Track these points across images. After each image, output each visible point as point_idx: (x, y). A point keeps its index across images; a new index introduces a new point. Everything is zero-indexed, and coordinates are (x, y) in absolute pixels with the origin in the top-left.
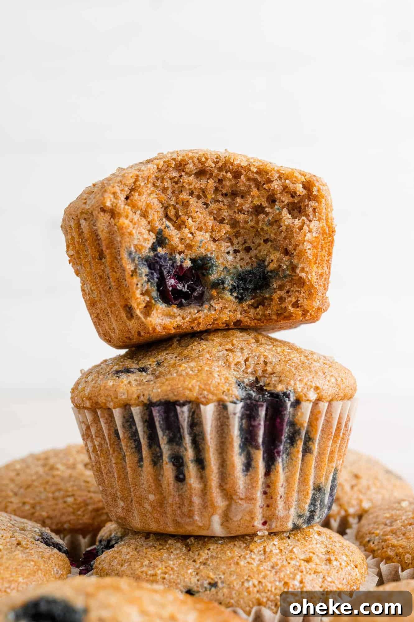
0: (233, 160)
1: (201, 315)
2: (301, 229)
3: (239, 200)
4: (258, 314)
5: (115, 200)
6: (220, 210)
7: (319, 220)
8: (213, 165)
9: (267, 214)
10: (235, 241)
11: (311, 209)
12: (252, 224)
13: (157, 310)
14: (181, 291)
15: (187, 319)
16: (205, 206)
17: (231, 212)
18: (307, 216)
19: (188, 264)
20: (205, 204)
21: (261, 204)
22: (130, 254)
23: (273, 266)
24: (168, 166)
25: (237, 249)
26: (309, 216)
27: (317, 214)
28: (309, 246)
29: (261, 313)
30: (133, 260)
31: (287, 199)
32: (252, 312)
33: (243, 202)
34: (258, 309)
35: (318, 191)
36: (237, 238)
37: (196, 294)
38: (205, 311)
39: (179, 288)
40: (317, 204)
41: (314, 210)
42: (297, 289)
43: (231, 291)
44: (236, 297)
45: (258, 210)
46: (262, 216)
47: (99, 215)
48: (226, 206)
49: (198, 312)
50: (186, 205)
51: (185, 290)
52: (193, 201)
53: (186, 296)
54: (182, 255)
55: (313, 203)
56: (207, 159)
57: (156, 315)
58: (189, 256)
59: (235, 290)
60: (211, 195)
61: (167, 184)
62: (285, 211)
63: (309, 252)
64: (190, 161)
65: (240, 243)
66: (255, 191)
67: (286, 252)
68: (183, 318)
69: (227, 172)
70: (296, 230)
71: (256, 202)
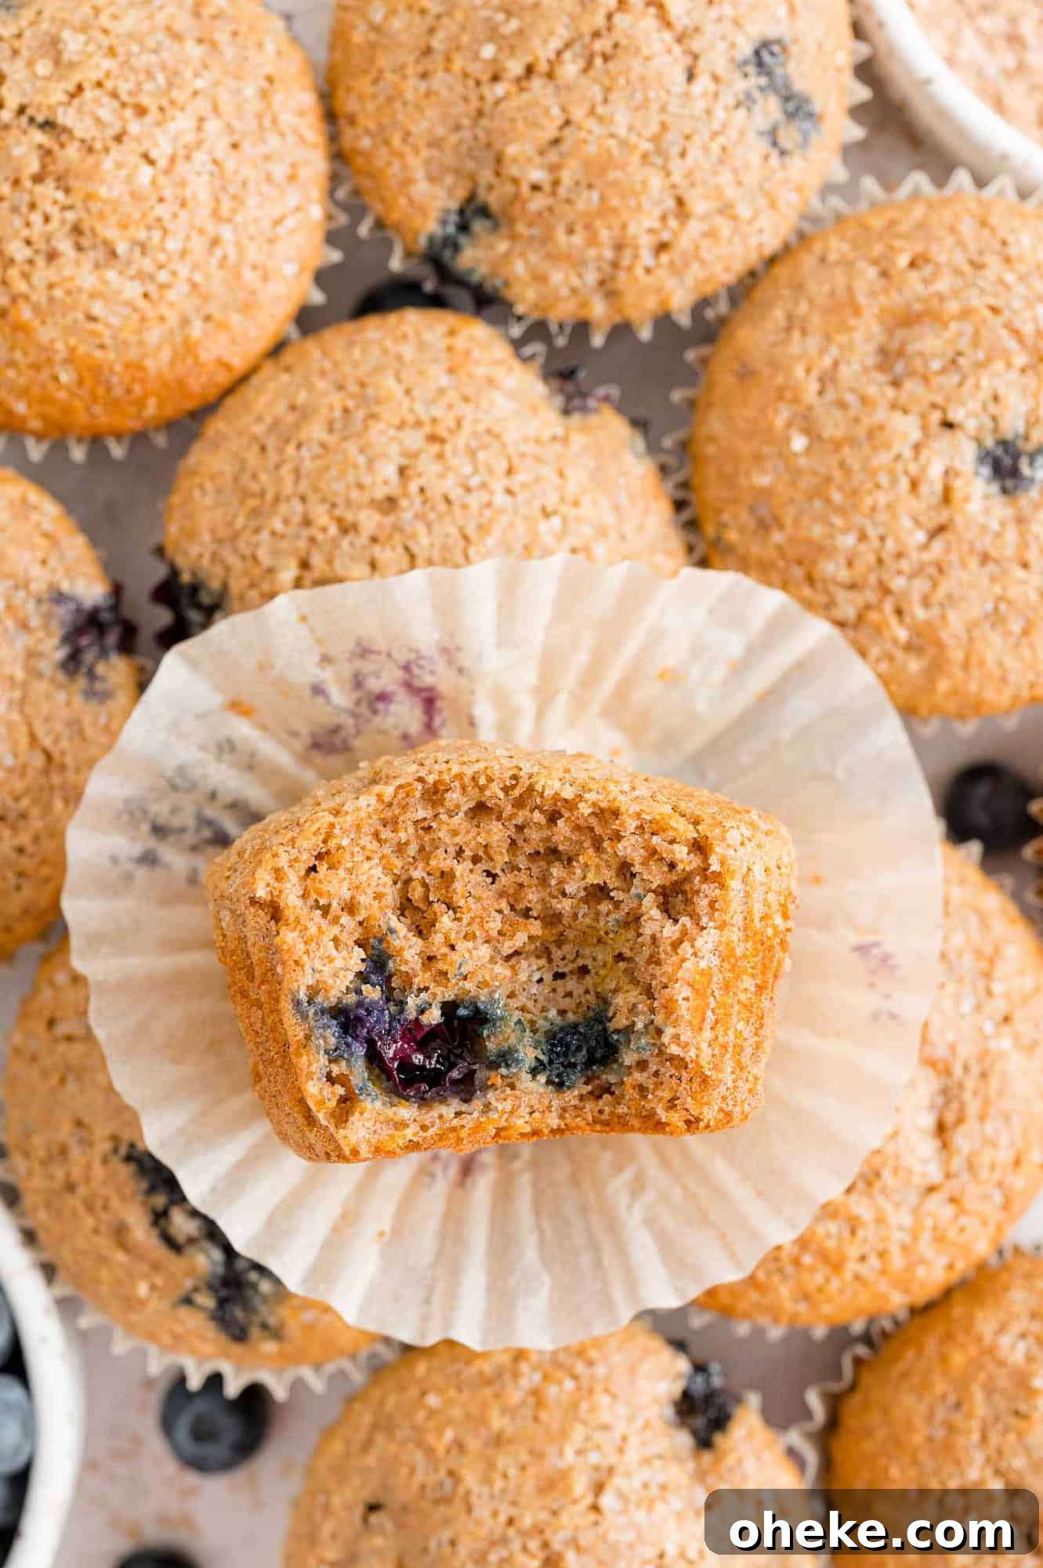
0: (543, 786)
1: (464, 1122)
2: (676, 945)
3: (556, 871)
4: (601, 1112)
5: (276, 885)
6: (521, 886)
7: (722, 927)
8: (501, 795)
9: (617, 904)
10: (557, 954)
11: (705, 902)
12: (588, 921)
13: (362, 1114)
14: (422, 1068)
15: (431, 1131)
16: (489, 880)
17: (544, 894)
18: (695, 917)
19: (434, 1016)
20: (489, 874)
21: (605, 883)
22: (297, 1003)
23: (621, 1022)
24: (407, 795)
25: (560, 971)
26: (699, 918)
27: (716, 914)
28: (686, 992)
29: (607, 1109)
30: (304, 1017)
31: (657, 877)
32: (589, 1107)
33: (565, 875)
34: (601, 1103)
35: (722, 863)
36: (559, 947)
37: (455, 1074)
38: (476, 1115)
39: (416, 1062)
40: (717, 892)
41: (712, 904)
42: (673, 1071)
43: (534, 1072)
44: (549, 1082)
45: (599, 892)
46: (604, 907)
47: (247, 912)
48: (536, 881)
49: (458, 1114)
50: (447, 877)
51: (433, 1064)
52: (461, 869)
53: (435, 1079)
54: (423, 995)
55: (710, 890)
56: (490, 780)
57: (358, 1124)
58: (439, 999)
59: (544, 1069)
60: (502, 858)
61: (406, 833)
62: (649, 900)
63: (684, 1004)
64: (457, 784)
65: (568, 956)
66: (589, 856)
67: (649, 993)
68: (424, 1128)
69: (532, 811)
70: (665, 947)
71: (592, 879)
